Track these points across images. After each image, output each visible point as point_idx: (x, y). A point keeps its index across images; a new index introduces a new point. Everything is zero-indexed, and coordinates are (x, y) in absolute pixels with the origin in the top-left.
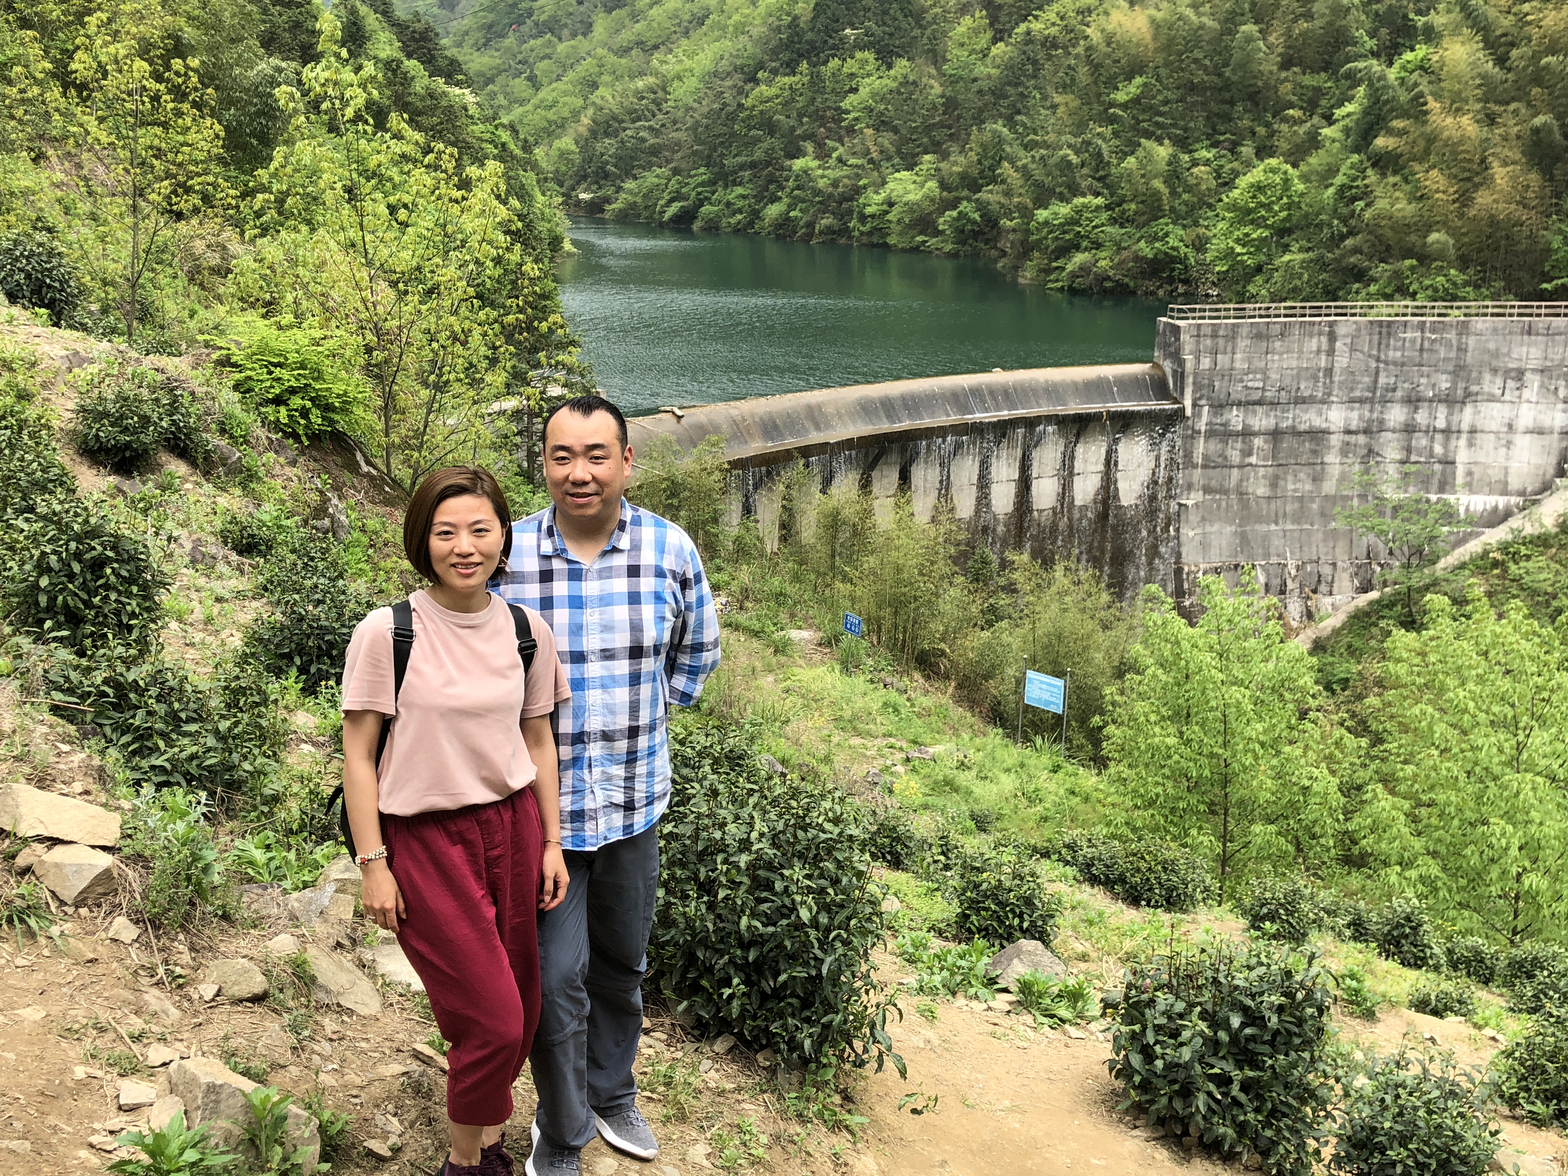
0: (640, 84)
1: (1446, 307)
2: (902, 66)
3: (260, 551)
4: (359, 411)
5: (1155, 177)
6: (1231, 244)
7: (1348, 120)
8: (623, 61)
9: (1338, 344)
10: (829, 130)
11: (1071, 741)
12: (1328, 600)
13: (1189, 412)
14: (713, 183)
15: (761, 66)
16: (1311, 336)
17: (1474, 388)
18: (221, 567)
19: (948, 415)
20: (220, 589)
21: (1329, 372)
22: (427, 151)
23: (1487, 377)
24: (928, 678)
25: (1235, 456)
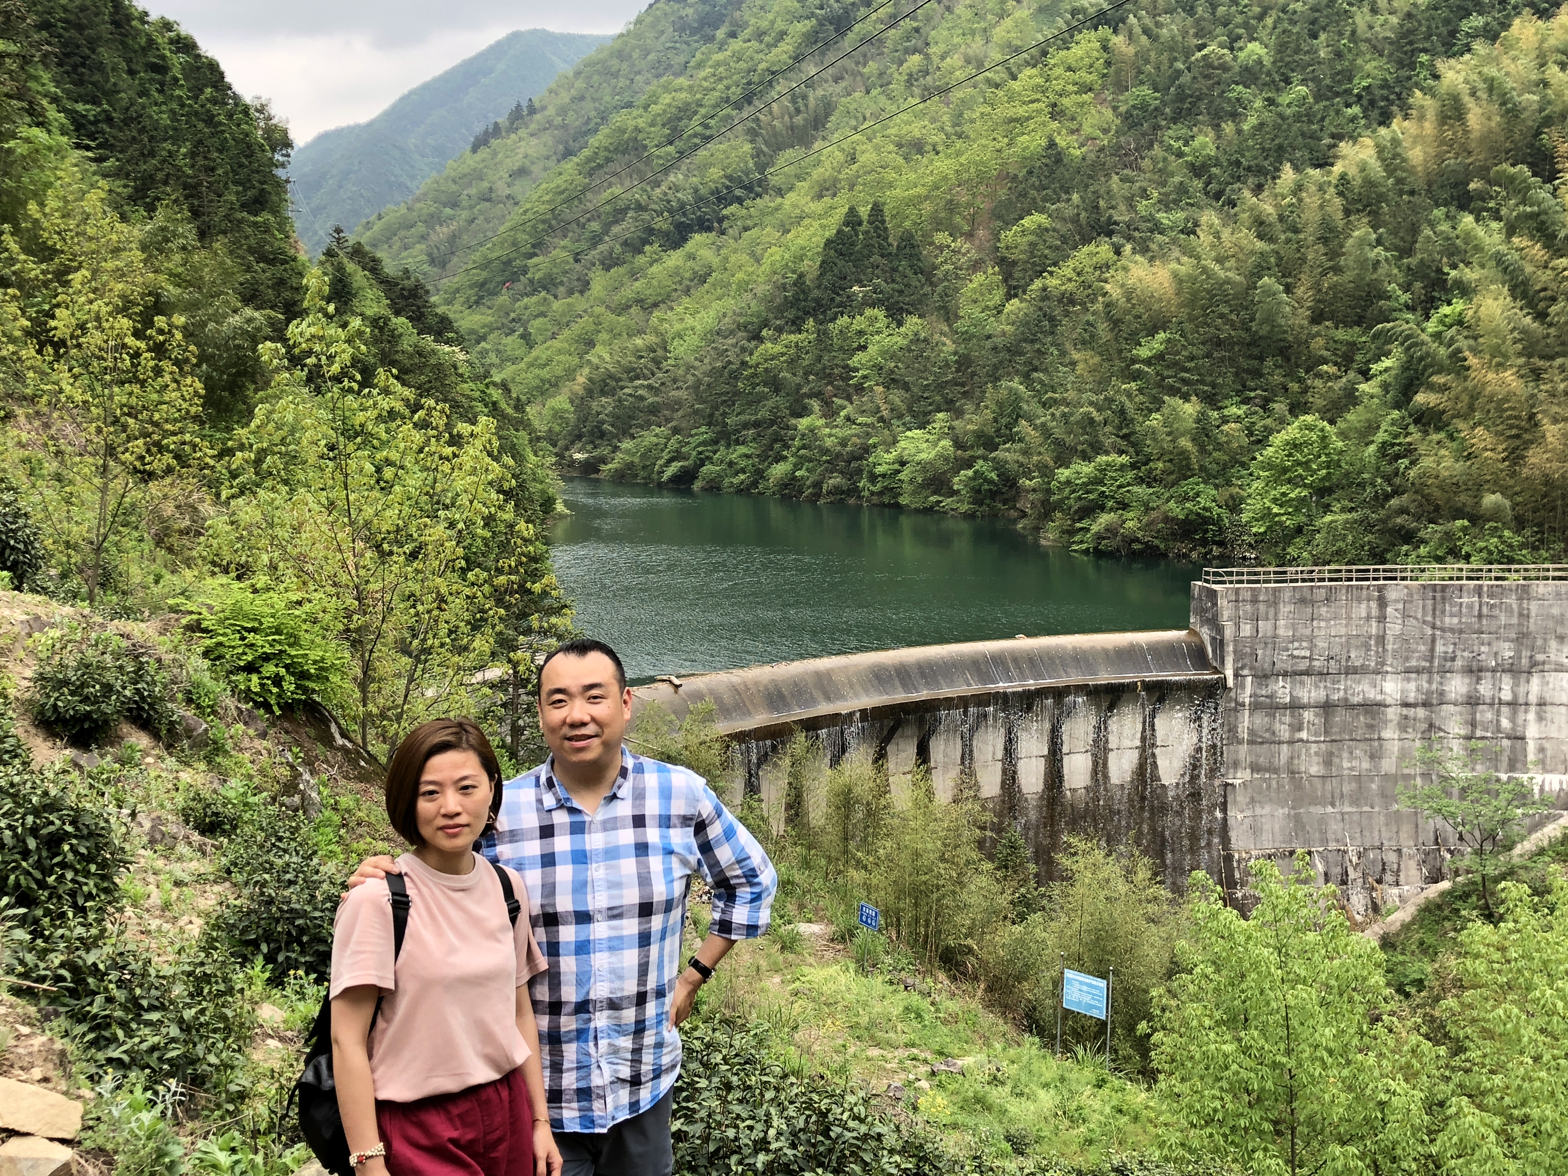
0: (639, 341)
1: (1503, 570)
2: (912, 323)
3: (224, 831)
4: (335, 678)
5: (1183, 435)
6: (1268, 504)
7: (1386, 375)
8: (622, 319)
9: (1389, 610)
10: (838, 388)
11: (1116, 1051)
12: (1395, 891)
13: (1230, 683)
14: (715, 442)
15: (765, 324)
16: (1359, 600)
17: (1540, 657)
18: (182, 848)
19: (969, 685)
20: (179, 870)
21: (1381, 639)
22: (415, 408)
23: (1553, 644)
24: (954, 979)
25: (1284, 732)
